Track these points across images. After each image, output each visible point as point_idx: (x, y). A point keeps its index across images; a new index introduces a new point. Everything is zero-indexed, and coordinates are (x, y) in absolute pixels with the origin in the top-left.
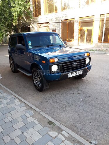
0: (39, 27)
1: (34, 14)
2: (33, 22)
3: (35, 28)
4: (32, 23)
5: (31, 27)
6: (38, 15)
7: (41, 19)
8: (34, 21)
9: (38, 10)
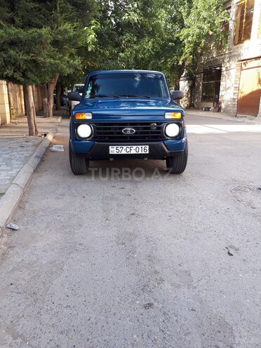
0: (242, 69)
1: (234, 37)
2: (230, 58)
3: (231, 71)
4: (226, 61)
5: (224, 69)
6: (243, 41)
7: (248, 48)
8: (233, 54)
9: (245, 27)
